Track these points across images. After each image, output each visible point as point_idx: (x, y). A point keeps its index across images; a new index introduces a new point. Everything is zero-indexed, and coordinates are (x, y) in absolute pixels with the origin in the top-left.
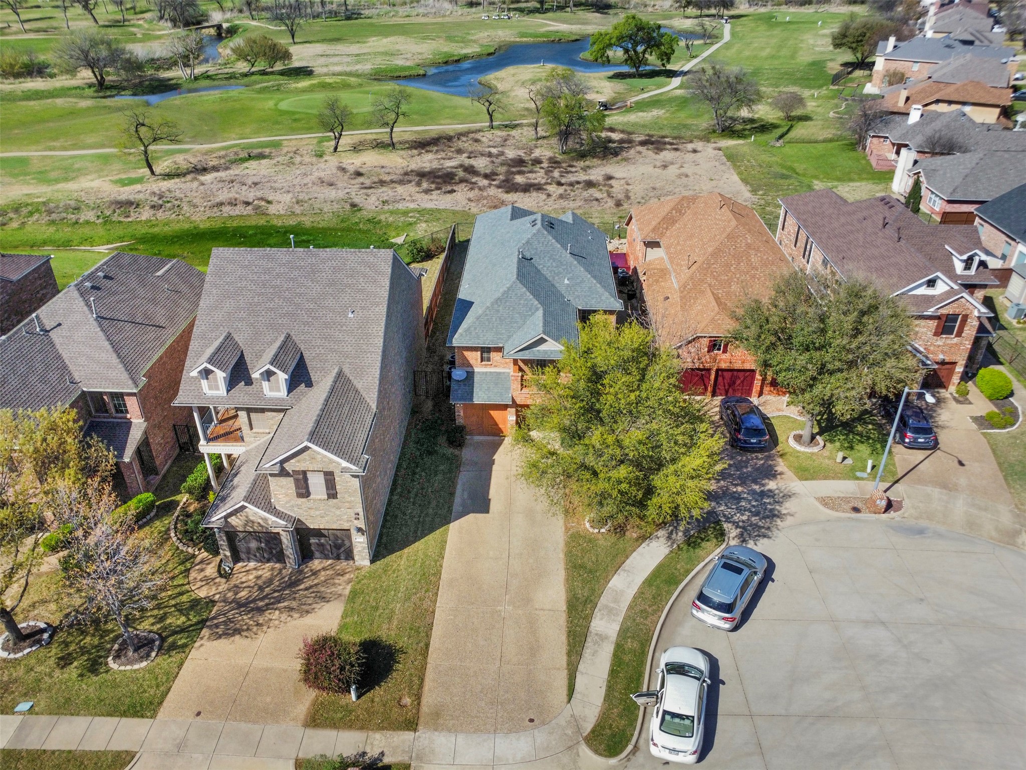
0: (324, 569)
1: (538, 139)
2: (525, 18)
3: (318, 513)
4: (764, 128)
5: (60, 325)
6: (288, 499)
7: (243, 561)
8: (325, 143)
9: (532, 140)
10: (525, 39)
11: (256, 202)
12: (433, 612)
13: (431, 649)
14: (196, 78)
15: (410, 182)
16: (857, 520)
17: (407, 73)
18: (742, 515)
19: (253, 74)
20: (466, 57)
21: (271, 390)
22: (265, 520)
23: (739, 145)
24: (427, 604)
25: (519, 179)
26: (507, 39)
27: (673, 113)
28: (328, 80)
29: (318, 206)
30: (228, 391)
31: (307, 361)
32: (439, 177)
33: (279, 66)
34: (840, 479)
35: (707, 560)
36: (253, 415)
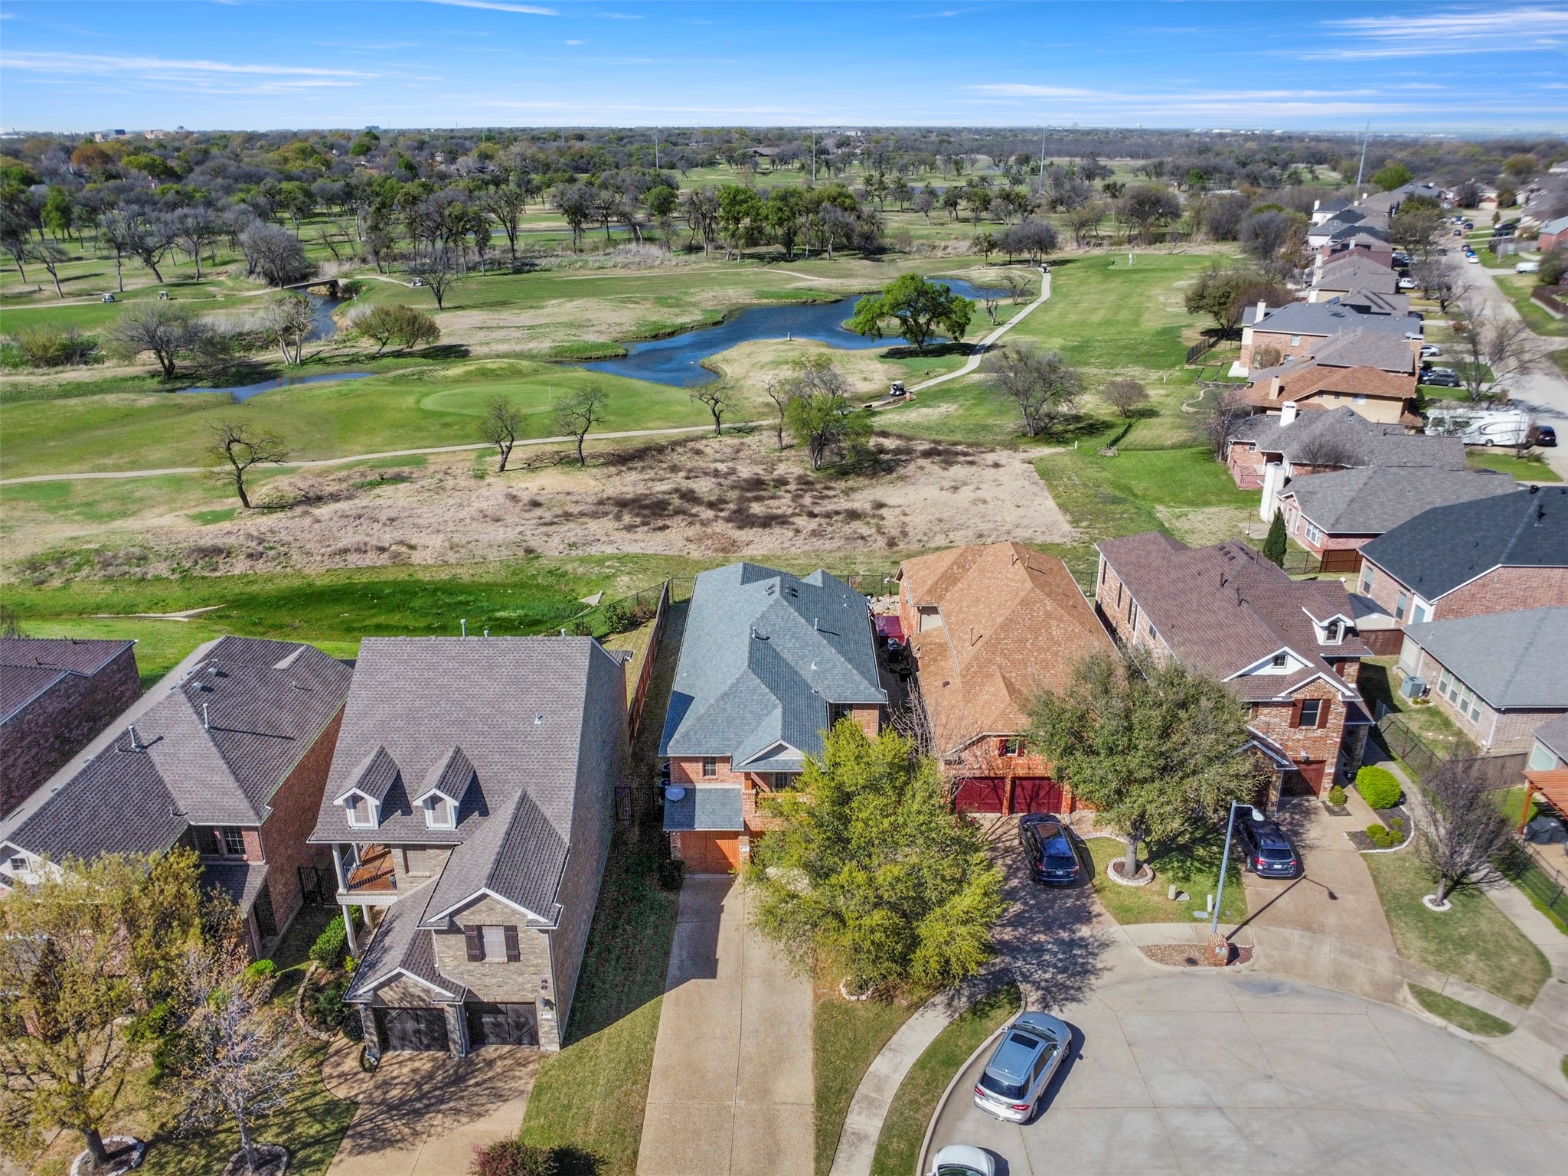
0: (500, 1057)
1: (783, 449)
2: (766, 269)
3: (494, 981)
4: (1092, 428)
5: (161, 738)
6: (456, 963)
7: (395, 1049)
8: (488, 459)
9: (776, 450)
10: (765, 301)
11: (394, 547)
12: (643, 1110)
13: (640, 1158)
14: (303, 363)
15: (606, 514)
16: (1193, 975)
17: (600, 354)
18: (1045, 972)
19: (384, 356)
20: (682, 329)
21: (436, 820)
22: (427, 991)
23: (1059, 454)
24: (634, 1099)
25: (756, 508)
26: (741, 301)
27: (969, 409)
28: (491, 364)
29: (480, 552)
30: (380, 823)
31: (482, 783)
32: (646, 507)
33: (420, 345)
34: (1172, 921)
35: (997, 1033)
36: (410, 854)
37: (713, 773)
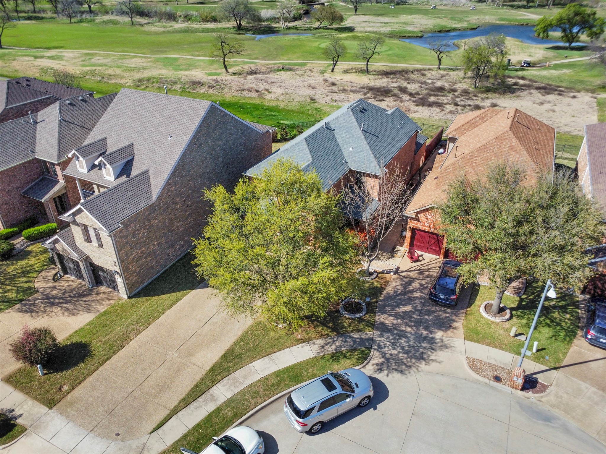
0: (104, 293)
1: (464, 78)
3: (96, 255)
5: (44, 120)
7: (69, 274)
9: (461, 78)
14: (289, 28)
19: (320, 28)
20: (455, 30)
21: (107, 174)
24: (133, 333)
25: (432, 99)
27: (578, 73)
28: (359, 34)
30: (89, 171)
31: (134, 161)
32: (380, 91)
34: (502, 349)
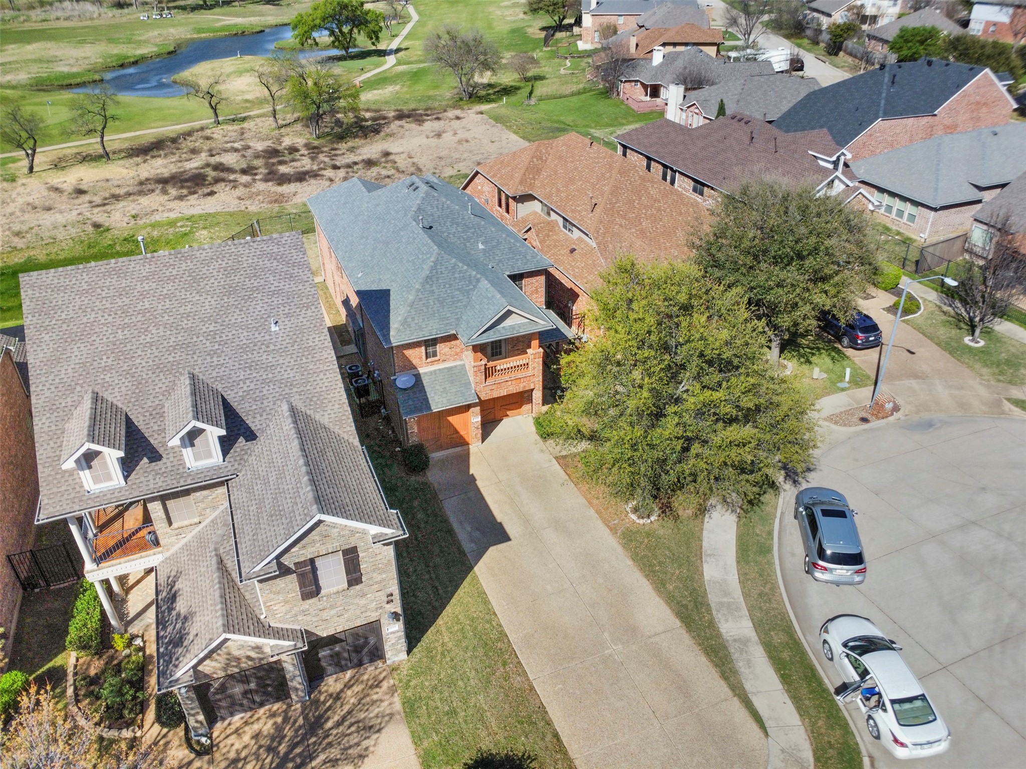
0: (348, 686)
1: (280, 127)
2: (192, 15)
3: (333, 612)
4: (507, 91)
6: (288, 607)
7: (223, 719)
10: (203, 35)
12: (532, 689)
13: (564, 740)
15: (153, 191)
16: (871, 430)
17: (79, 80)
20: (143, 58)
22: (258, 648)
23: (494, 108)
24: (517, 681)
25: (283, 169)
26: (183, 36)
27: (410, 87)
29: (48, 234)
30: (126, 478)
31: (235, 405)
32: (186, 180)
35: (778, 515)
36: (170, 504)
37: (435, 354)
